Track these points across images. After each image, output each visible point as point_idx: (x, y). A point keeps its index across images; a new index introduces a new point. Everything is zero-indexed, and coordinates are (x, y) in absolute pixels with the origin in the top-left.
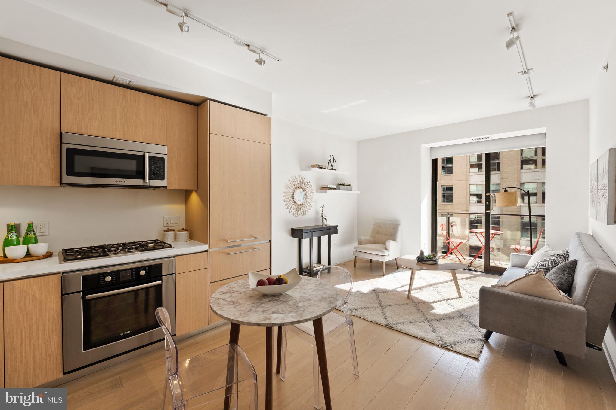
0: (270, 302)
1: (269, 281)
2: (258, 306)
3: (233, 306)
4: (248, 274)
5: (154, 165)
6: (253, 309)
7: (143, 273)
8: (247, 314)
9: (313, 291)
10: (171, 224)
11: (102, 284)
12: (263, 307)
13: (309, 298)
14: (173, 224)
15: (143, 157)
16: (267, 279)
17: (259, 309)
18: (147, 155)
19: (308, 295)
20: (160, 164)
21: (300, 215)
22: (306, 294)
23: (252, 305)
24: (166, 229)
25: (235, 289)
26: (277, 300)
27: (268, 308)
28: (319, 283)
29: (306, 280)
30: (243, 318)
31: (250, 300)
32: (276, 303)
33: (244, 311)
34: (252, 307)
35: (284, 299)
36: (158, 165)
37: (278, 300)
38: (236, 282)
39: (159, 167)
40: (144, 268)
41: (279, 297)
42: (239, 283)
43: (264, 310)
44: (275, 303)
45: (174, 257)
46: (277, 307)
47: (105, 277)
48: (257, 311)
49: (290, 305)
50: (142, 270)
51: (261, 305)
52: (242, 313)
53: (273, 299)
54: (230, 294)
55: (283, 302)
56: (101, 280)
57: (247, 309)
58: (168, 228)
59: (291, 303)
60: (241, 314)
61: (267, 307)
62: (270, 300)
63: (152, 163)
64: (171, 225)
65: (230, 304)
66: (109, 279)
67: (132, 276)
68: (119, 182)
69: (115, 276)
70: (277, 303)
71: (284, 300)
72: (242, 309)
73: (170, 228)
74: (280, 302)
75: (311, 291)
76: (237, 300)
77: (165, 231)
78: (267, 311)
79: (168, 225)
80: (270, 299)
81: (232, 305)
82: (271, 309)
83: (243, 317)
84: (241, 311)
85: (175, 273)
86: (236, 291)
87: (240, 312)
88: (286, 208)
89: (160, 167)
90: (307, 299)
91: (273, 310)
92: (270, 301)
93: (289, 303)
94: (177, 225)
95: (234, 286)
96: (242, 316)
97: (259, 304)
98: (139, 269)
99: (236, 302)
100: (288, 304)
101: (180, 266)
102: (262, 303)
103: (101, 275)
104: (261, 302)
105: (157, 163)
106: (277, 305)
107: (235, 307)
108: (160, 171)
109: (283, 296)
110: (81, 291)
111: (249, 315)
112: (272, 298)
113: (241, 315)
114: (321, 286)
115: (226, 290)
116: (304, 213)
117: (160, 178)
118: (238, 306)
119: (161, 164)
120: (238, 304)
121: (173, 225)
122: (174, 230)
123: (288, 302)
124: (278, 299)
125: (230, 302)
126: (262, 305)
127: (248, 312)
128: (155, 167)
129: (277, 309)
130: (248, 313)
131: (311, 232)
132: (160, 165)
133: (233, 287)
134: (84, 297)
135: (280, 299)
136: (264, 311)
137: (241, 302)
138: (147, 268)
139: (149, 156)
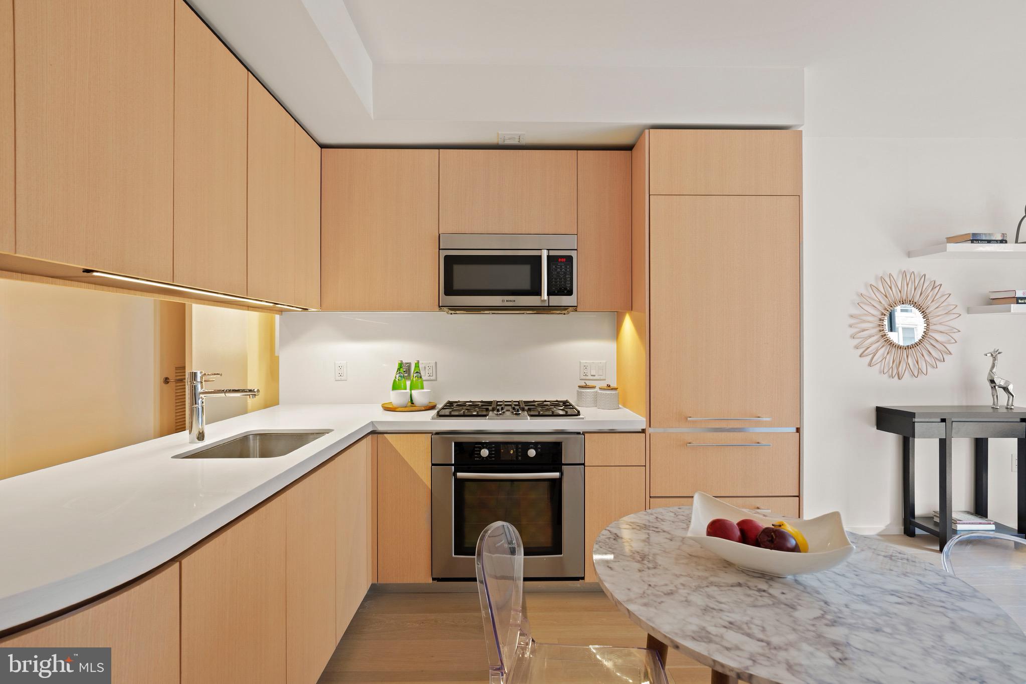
0: (738, 589)
1: (742, 531)
2: (698, 588)
3: (637, 566)
4: (692, 497)
5: (556, 270)
6: (683, 592)
7: (532, 453)
8: (659, 600)
9: (900, 600)
10: (592, 375)
11: (478, 459)
12: (709, 596)
13: (878, 621)
14: (594, 376)
15: (539, 258)
16: (739, 524)
17: (698, 599)
18: (545, 254)
19: (877, 610)
20: (566, 267)
21: (907, 375)
22: (871, 605)
23: (682, 580)
24: (583, 384)
25: (666, 526)
26: (760, 590)
27: (723, 606)
28: (935, 582)
29: (885, 556)
30: (643, 608)
31: (687, 564)
32: (752, 599)
33: (657, 588)
34: (683, 585)
35: (783, 593)
36: (563, 270)
37: (764, 591)
38: (676, 509)
39: (564, 272)
40: (535, 445)
41: (771, 583)
42: (683, 513)
43: (707, 606)
44: (749, 596)
45: (584, 433)
46: (751, 611)
47: (481, 449)
48: (687, 602)
49: (795, 622)
50: (532, 448)
51: (707, 589)
52: (649, 592)
53: (750, 584)
54: (648, 534)
55: (776, 603)
56: (476, 452)
57: (666, 585)
58: (587, 382)
59: (805, 614)
60: (644, 593)
61: (723, 600)
62: (741, 581)
63: (554, 267)
64: (592, 378)
65: (634, 559)
66: (485, 453)
67: (517, 458)
68: (507, 301)
69: (494, 451)
70: (757, 599)
71: (782, 597)
72: (654, 580)
73: (589, 383)
74: (767, 601)
75: (894, 599)
76: (655, 555)
77: (580, 387)
78: (715, 613)
79: (587, 378)
80: (742, 579)
81: (639, 562)
82: (729, 612)
83: (645, 605)
84: (650, 585)
85: (584, 464)
86: (664, 531)
87: (646, 587)
88: (859, 354)
89: (565, 274)
90: (868, 622)
91: (736, 617)
92: (740, 585)
93: (797, 614)
94: (602, 378)
95: (667, 518)
96: (645, 600)
97: (705, 583)
98: (527, 446)
99: (650, 558)
100: (791, 616)
101: (594, 453)
102: (712, 584)
103: (476, 446)
104: (712, 579)
105: (561, 266)
106: (755, 606)
107: (640, 571)
108: (565, 279)
109: (784, 584)
110: (452, 465)
111: (663, 604)
112: (748, 578)
113: (643, 595)
114: (943, 595)
115: (644, 522)
116: (919, 369)
117: (565, 291)
118: (649, 568)
119: (568, 267)
120: (651, 565)
121: (594, 378)
122: (594, 387)
123: (793, 608)
124: (764, 586)
125: (638, 552)
126: (712, 590)
127: (665, 594)
128: (558, 273)
129: (746, 619)
130: (663, 599)
131: (943, 420)
132: (566, 270)
133: (663, 520)
134: (455, 474)
135: (771, 591)
136: (706, 610)
137: (660, 563)
138: (539, 446)
139: (548, 257)
